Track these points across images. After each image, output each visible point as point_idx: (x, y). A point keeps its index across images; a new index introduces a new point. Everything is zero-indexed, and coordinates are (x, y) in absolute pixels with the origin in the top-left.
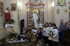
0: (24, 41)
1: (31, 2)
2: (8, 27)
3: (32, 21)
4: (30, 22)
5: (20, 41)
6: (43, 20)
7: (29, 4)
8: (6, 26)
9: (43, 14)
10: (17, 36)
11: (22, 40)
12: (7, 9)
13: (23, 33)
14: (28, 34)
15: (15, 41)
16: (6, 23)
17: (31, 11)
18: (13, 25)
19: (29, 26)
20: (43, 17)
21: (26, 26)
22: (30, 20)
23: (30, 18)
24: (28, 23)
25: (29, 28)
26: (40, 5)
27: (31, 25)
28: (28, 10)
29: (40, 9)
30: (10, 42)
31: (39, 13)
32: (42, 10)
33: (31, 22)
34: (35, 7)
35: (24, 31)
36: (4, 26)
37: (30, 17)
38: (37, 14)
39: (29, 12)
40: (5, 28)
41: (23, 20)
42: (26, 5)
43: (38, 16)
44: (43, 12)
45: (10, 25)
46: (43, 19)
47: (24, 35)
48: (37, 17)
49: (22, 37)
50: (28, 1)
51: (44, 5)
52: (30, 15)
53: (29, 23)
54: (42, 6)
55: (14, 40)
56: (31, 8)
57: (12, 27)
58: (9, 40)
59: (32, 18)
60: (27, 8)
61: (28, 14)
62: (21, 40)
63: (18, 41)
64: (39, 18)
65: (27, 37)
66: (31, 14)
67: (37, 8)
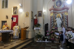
0: (48, 42)
2: (36, 30)
5: (45, 42)
7: (52, 10)
9: (66, 18)
10: (43, 37)
11: (46, 41)
13: (47, 35)
14: (51, 36)
15: (40, 41)
16: (35, 26)
17: (54, 16)
18: (39, 28)
19: (53, 29)
20: (66, 21)
21: (49, 29)
22: (53, 24)
24: (52, 26)
25: (52, 31)
26: (63, 9)
27: (54, 29)
28: (52, 15)
29: (64, 13)
30: (37, 41)
31: (63, 17)
32: (66, 14)
33: (54, 26)
34: (58, 12)
35: (48, 33)
36: (33, 29)
37: (53, 21)
38: (61, 18)
39: (53, 17)
40: (34, 31)
41: (47, 24)
42: (50, 10)
43: (61, 20)
44: (67, 16)
45: (37, 28)
46: (67, 23)
47: (48, 37)
49: (46, 38)
50: (52, 7)
51: (68, 9)
52: (53, 19)
53: (53, 26)
54: (66, 10)
56: (54, 13)
57: (38, 30)
58: (36, 39)
59: (55, 22)
60: (51, 13)
61: (52, 19)
62: (45, 41)
63: (43, 41)
64: (63, 22)
65: (51, 39)
66: (54, 18)
67: (60, 13)
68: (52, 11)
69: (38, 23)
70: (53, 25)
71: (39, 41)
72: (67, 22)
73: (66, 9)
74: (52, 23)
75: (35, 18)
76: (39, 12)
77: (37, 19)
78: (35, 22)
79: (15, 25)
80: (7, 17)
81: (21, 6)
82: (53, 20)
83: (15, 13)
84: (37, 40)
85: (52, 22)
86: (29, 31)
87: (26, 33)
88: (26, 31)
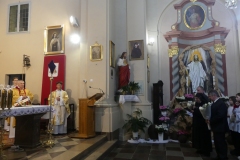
0: (166, 141)
1: (181, 29)
2: (127, 102)
3: (185, 86)
4: (180, 87)
5: (157, 142)
6: (221, 83)
7: (174, 36)
8: (122, 99)
9: (221, 63)
10: (148, 126)
11: (161, 140)
12: (122, 57)
13: (162, 119)
14: (176, 123)
15: (142, 141)
16: (122, 91)
17: (181, 56)
18: (136, 98)
19: (179, 101)
20: (221, 71)
21: (167, 100)
22: (178, 82)
23: (180, 76)
24: (174, 90)
25: (178, 106)
26: (210, 33)
27: (183, 98)
28: (174, 52)
29: (212, 48)
30: (131, 141)
31: (210, 60)
32: (218, 50)
33: (183, 89)
34: (195, 43)
35: (164, 113)
36: (116, 99)
37: (178, 74)
38: (202, 62)
39: (177, 59)
40: (119, 106)
41: (160, 83)
42: (168, 38)
43: (204, 68)
44: (224, 56)
45: (130, 97)
46: (223, 80)
48: (203, 74)
49: (161, 131)
50: (174, 27)
51: (224, 33)
52: (178, 66)
53: (177, 90)
54: (218, 37)
55: (139, 137)
56: (181, 46)
57: (133, 102)
58: (127, 135)
59: (186, 75)
60: (170, 47)
61: (173, 66)
62: (157, 138)
63: (151, 141)
64: (210, 76)
65: (174, 132)
66: (182, 63)
67: (201, 46)
68: (174, 40)
69: (130, 80)
70: (178, 86)
71: (137, 139)
72: (224, 75)
73: (217, 32)
74: (174, 81)
75: (121, 63)
76: (133, 43)
77: (128, 66)
78: (123, 78)
79: (54, 89)
80: (27, 62)
81: (75, 26)
82: (177, 69)
83: (55, 47)
84: (131, 137)
85: (176, 75)
86: (106, 107)
87: (94, 114)
88: (94, 107)
